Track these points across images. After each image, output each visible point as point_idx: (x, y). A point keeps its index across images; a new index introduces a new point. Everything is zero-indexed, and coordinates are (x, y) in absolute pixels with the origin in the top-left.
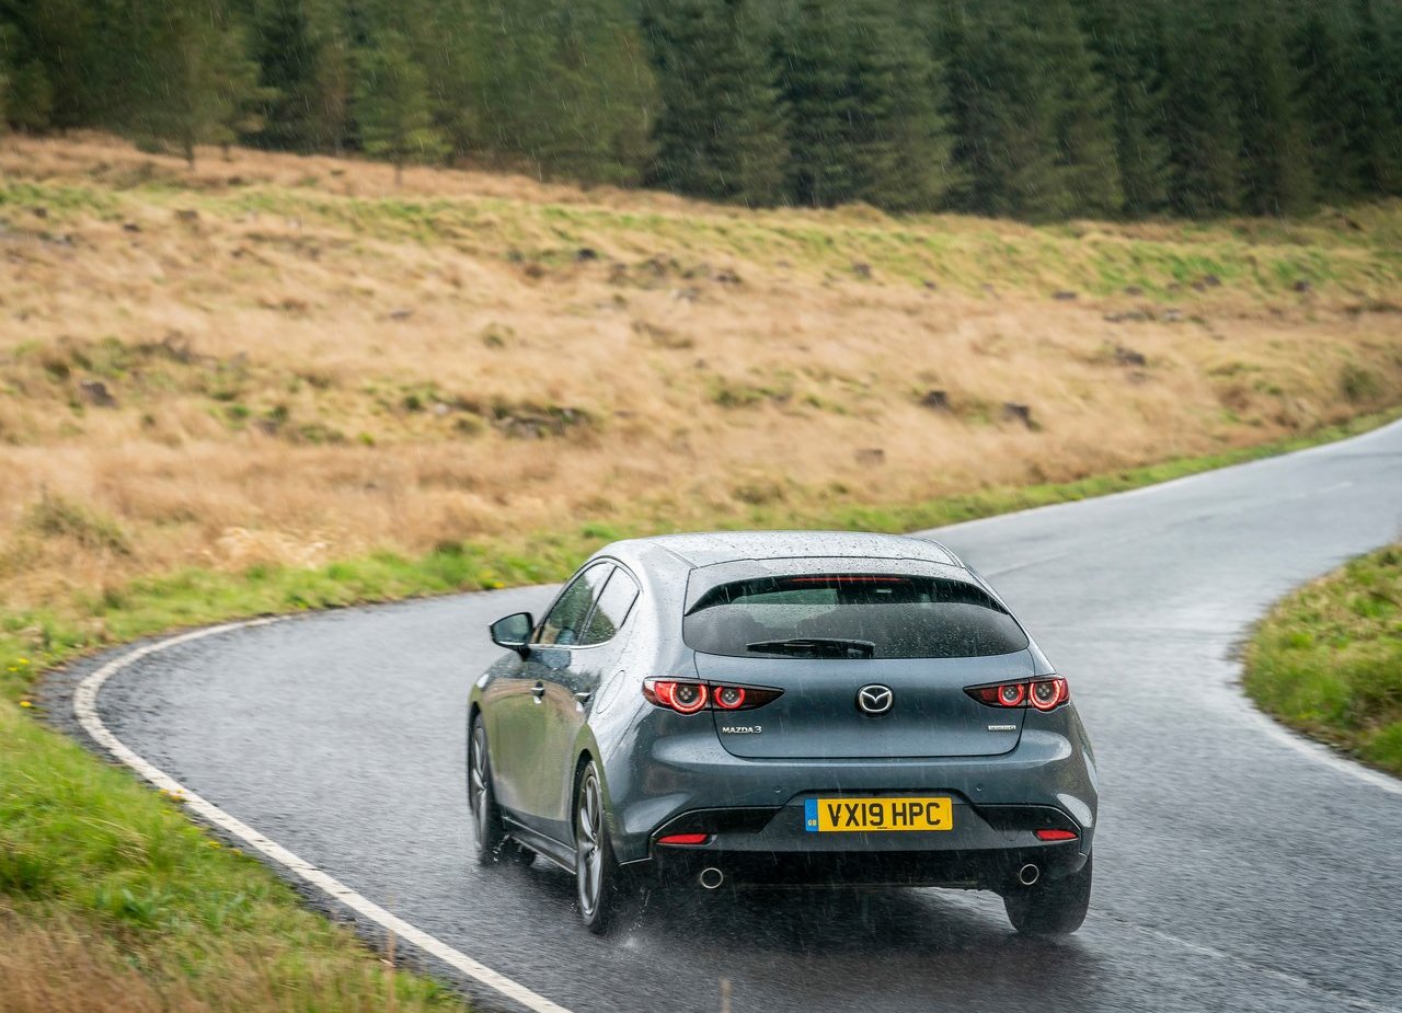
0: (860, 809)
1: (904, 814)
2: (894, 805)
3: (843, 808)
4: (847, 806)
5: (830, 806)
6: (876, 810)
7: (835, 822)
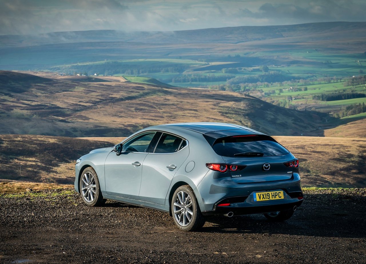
0: (265, 195)
1: (274, 195)
2: (272, 193)
3: (261, 194)
4: (262, 194)
5: (258, 194)
6: (268, 195)
7: (260, 199)
